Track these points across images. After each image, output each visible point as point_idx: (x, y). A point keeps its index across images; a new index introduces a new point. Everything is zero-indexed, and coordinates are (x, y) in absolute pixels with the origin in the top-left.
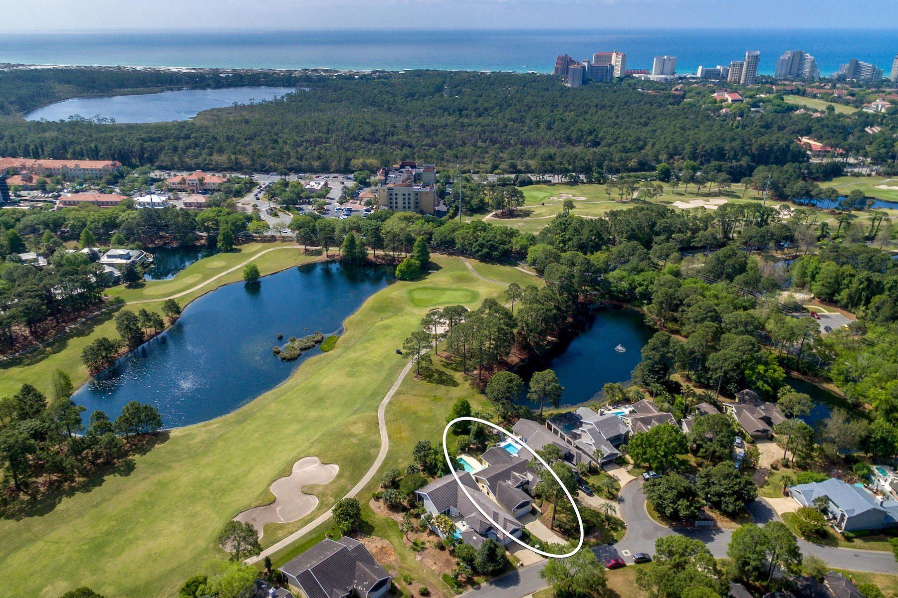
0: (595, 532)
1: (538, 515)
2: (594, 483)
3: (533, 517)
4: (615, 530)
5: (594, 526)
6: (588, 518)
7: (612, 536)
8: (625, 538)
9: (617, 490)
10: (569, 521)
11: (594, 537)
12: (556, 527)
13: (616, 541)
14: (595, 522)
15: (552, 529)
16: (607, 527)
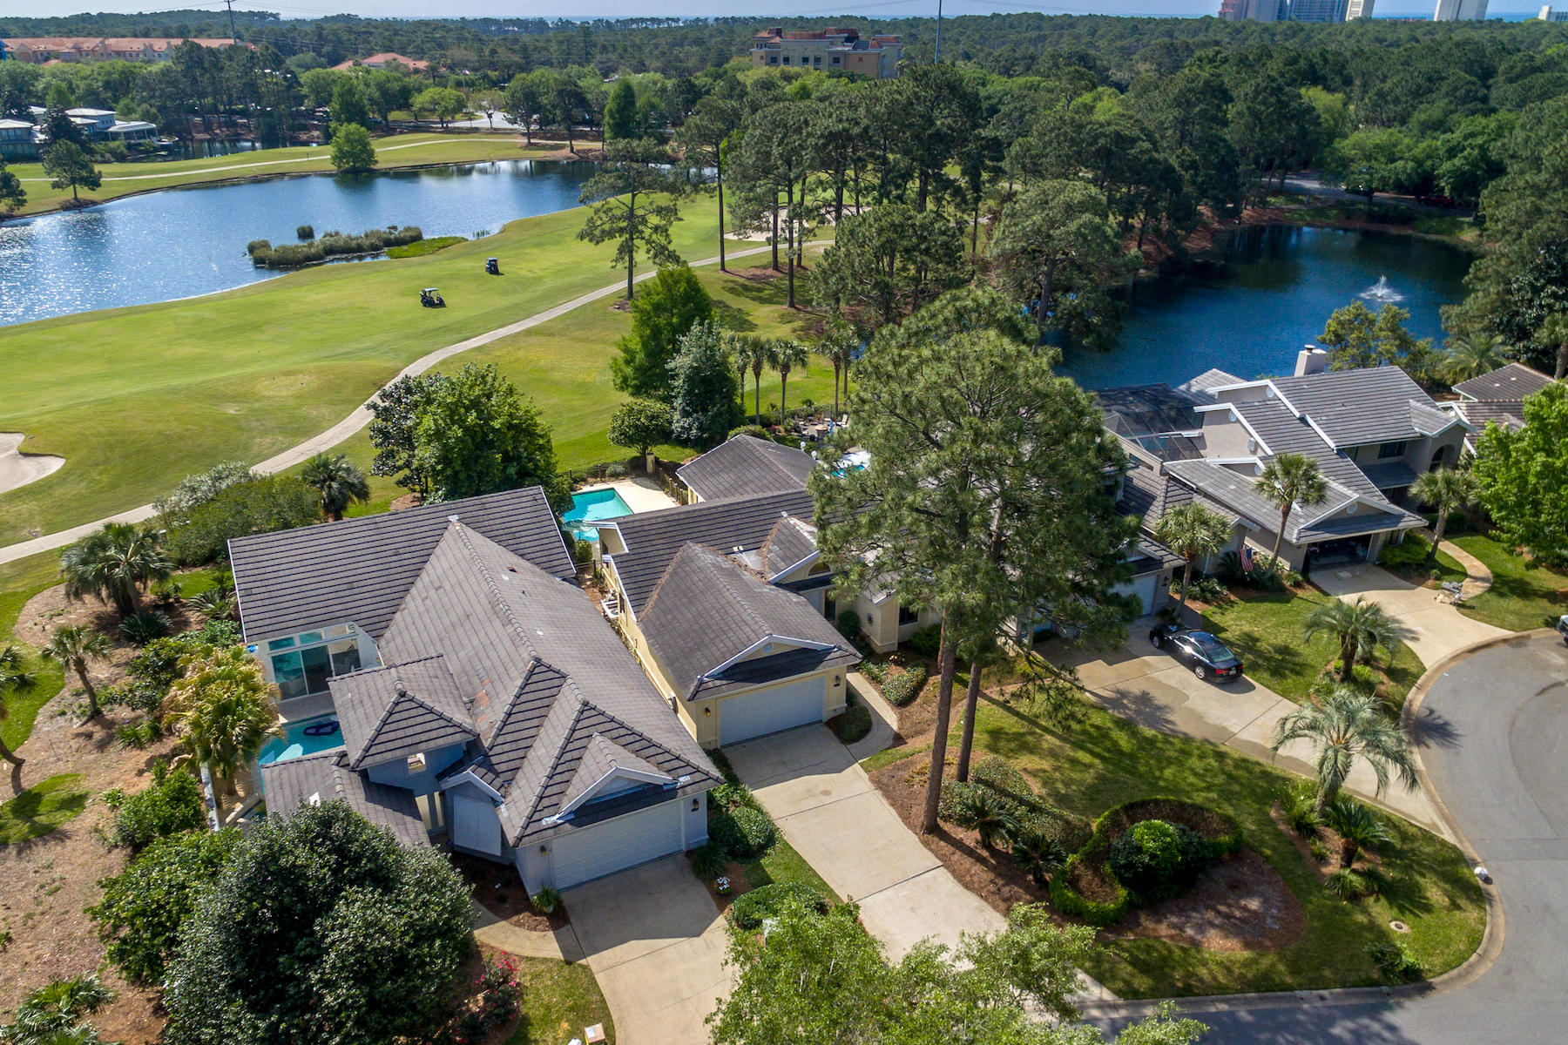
0: (1240, 888)
1: (871, 740)
2: (1257, 631)
3: (833, 746)
4: (1406, 898)
5: (1239, 851)
6: (1198, 798)
7: (1382, 935)
8: (1483, 970)
9: (1402, 676)
10: (1062, 800)
11: (1233, 927)
12: (964, 822)
13: (1414, 981)
14: (1249, 825)
15: (932, 829)
16: (1334, 867)
